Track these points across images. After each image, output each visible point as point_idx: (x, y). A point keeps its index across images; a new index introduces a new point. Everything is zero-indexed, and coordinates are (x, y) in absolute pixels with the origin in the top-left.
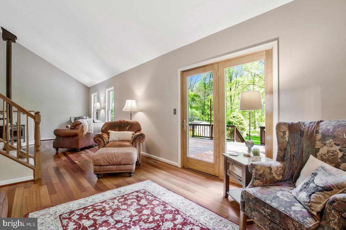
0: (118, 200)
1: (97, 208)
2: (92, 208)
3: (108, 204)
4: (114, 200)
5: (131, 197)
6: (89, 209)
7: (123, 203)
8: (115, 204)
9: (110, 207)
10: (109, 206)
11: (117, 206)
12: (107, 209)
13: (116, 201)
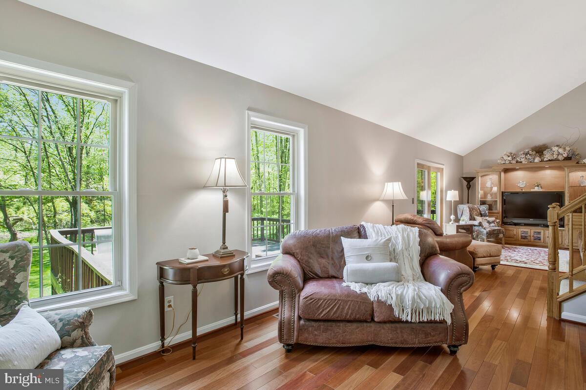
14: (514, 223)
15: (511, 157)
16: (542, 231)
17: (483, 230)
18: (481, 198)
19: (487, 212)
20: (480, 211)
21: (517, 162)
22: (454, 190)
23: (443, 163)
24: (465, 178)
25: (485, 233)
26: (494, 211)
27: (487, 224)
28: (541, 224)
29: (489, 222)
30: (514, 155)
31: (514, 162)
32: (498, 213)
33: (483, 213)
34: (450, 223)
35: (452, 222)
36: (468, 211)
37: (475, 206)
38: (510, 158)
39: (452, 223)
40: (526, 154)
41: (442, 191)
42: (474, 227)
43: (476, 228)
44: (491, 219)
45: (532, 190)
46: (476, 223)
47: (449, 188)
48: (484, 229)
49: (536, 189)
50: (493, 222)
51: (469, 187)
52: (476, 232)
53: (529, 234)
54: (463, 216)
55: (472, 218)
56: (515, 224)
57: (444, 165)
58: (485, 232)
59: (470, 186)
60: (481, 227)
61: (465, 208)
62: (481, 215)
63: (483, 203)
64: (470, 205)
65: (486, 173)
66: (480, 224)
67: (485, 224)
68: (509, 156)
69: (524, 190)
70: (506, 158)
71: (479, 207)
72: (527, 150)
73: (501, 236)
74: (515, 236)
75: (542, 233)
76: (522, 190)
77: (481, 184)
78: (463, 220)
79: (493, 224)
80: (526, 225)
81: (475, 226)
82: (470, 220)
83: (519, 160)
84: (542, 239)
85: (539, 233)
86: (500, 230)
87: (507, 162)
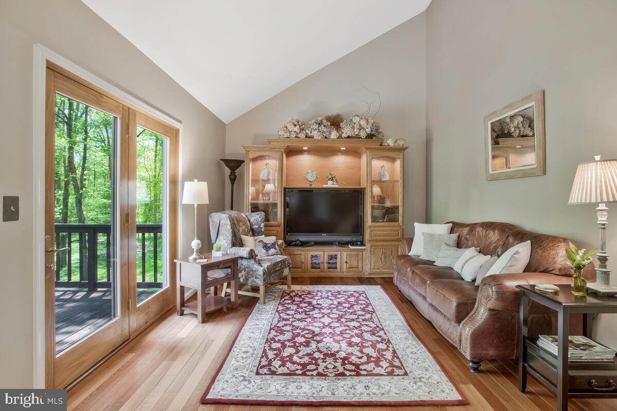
0: (317, 369)
1: (353, 368)
2: (361, 370)
3: (335, 367)
4: (322, 372)
5: (293, 367)
6: (365, 370)
7: (314, 362)
8: (325, 364)
9: (335, 362)
10: (336, 364)
11: (326, 359)
12: (341, 361)
13: (320, 370)
14: (301, 242)
15: (298, 127)
16: (339, 254)
17: (256, 267)
18: (252, 199)
19: (262, 225)
20: (251, 224)
21: (306, 137)
22: (199, 181)
23: (179, 118)
24: (227, 162)
25: (261, 273)
26: (272, 223)
27: (264, 251)
28: (335, 242)
29: (266, 247)
30: (303, 124)
31: (302, 135)
32: (279, 226)
33: (255, 227)
34: (191, 258)
35: (194, 255)
36: (229, 227)
37: (243, 215)
38: (297, 129)
39: (195, 259)
40: (320, 124)
41: (174, 182)
42: (240, 261)
43: (245, 263)
44: (270, 240)
45: (325, 186)
46: (244, 252)
47: (190, 177)
48: (260, 264)
49: (330, 185)
50: (273, 245)
51: (233, 179)
52: (243, 272)
53: (322, 259)
54: (221, 237)
55: (237, 242)
56: (304, 244)
57: (181, 122)
58: (260, 270)
59: (235, 177)
60: (252, 261)
61: (222, 220)
62: (254, 232)
63: (255, 208)
64: (234, 213)
65: (261, 154)
66: (252, 255)
67: (261, 252)
68: (295, 125)
69: (313, 186)
70: (291, 127)
71: (249, 217)
72: (320, 119)
73: (286, 272)
74: (303, 265)
75: (339, 257)
76: (311, 185)
77: (253, 174)
78: (219, 250)
79: (272, 251)
80: (317, 243)
81: (242, 258)
82: (234, 245)
83: (310, 134)
84: (338, 266)
85: (335, 257)
86: (284, 261)
87: (293, 136)
